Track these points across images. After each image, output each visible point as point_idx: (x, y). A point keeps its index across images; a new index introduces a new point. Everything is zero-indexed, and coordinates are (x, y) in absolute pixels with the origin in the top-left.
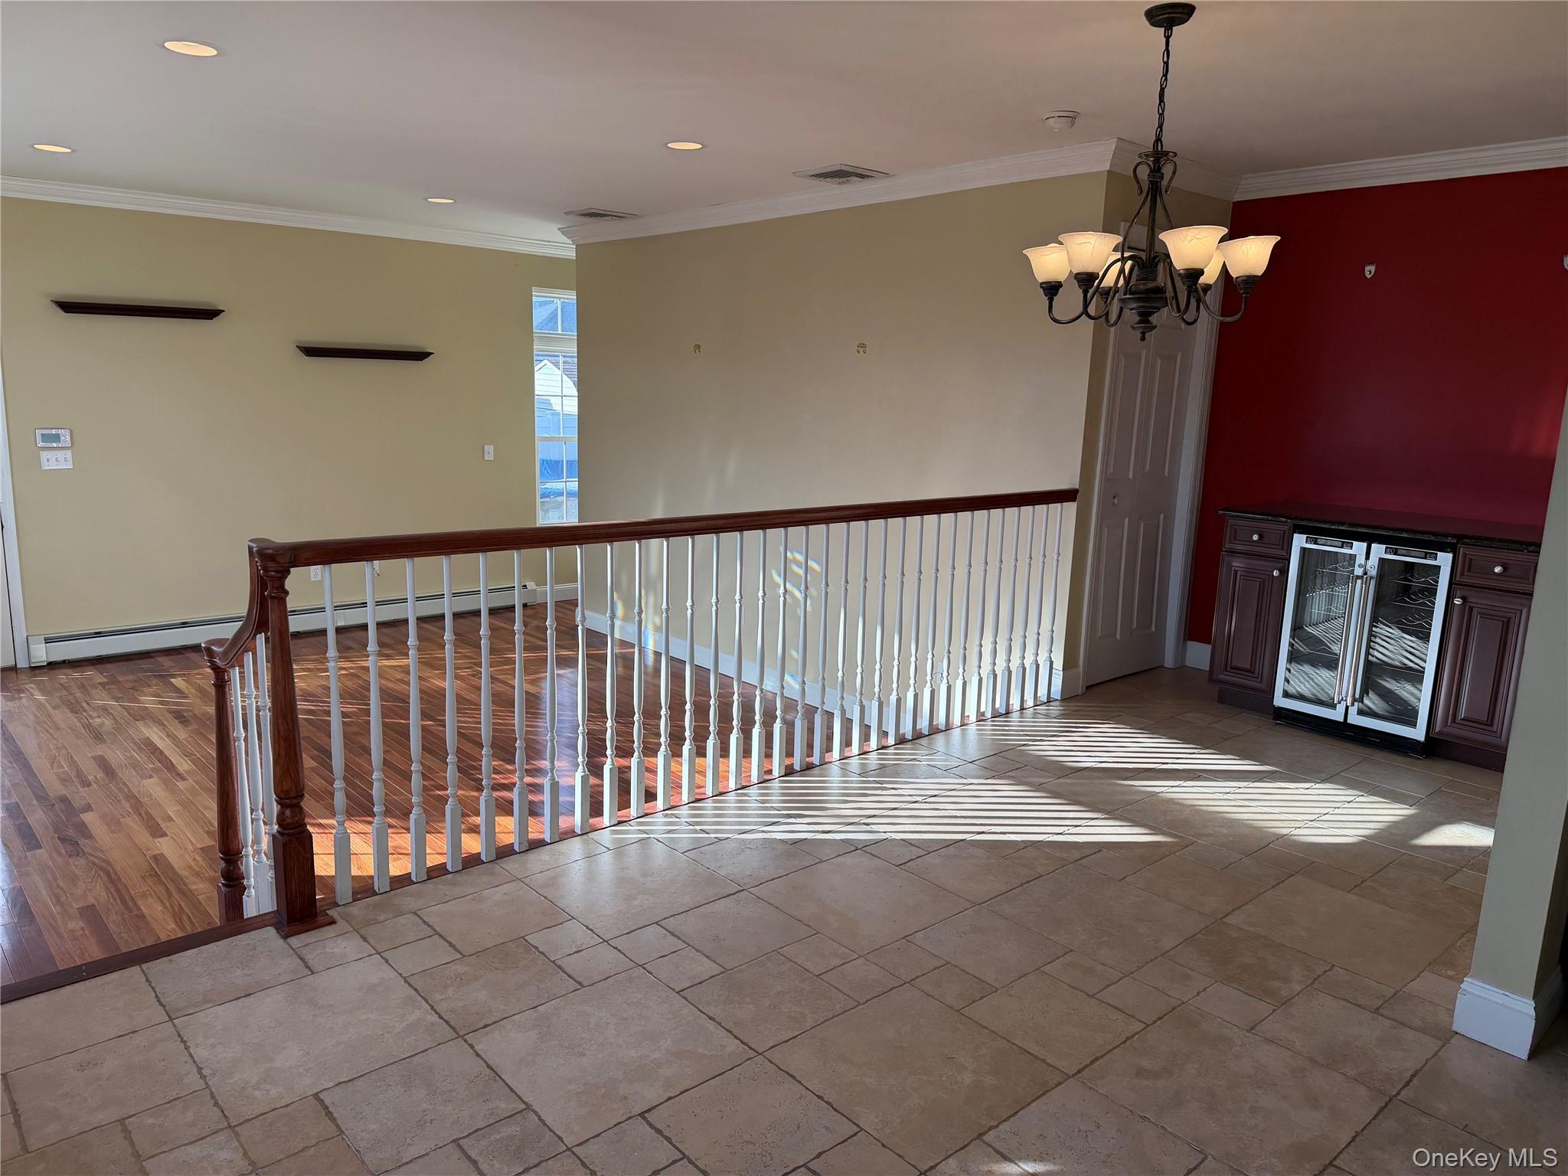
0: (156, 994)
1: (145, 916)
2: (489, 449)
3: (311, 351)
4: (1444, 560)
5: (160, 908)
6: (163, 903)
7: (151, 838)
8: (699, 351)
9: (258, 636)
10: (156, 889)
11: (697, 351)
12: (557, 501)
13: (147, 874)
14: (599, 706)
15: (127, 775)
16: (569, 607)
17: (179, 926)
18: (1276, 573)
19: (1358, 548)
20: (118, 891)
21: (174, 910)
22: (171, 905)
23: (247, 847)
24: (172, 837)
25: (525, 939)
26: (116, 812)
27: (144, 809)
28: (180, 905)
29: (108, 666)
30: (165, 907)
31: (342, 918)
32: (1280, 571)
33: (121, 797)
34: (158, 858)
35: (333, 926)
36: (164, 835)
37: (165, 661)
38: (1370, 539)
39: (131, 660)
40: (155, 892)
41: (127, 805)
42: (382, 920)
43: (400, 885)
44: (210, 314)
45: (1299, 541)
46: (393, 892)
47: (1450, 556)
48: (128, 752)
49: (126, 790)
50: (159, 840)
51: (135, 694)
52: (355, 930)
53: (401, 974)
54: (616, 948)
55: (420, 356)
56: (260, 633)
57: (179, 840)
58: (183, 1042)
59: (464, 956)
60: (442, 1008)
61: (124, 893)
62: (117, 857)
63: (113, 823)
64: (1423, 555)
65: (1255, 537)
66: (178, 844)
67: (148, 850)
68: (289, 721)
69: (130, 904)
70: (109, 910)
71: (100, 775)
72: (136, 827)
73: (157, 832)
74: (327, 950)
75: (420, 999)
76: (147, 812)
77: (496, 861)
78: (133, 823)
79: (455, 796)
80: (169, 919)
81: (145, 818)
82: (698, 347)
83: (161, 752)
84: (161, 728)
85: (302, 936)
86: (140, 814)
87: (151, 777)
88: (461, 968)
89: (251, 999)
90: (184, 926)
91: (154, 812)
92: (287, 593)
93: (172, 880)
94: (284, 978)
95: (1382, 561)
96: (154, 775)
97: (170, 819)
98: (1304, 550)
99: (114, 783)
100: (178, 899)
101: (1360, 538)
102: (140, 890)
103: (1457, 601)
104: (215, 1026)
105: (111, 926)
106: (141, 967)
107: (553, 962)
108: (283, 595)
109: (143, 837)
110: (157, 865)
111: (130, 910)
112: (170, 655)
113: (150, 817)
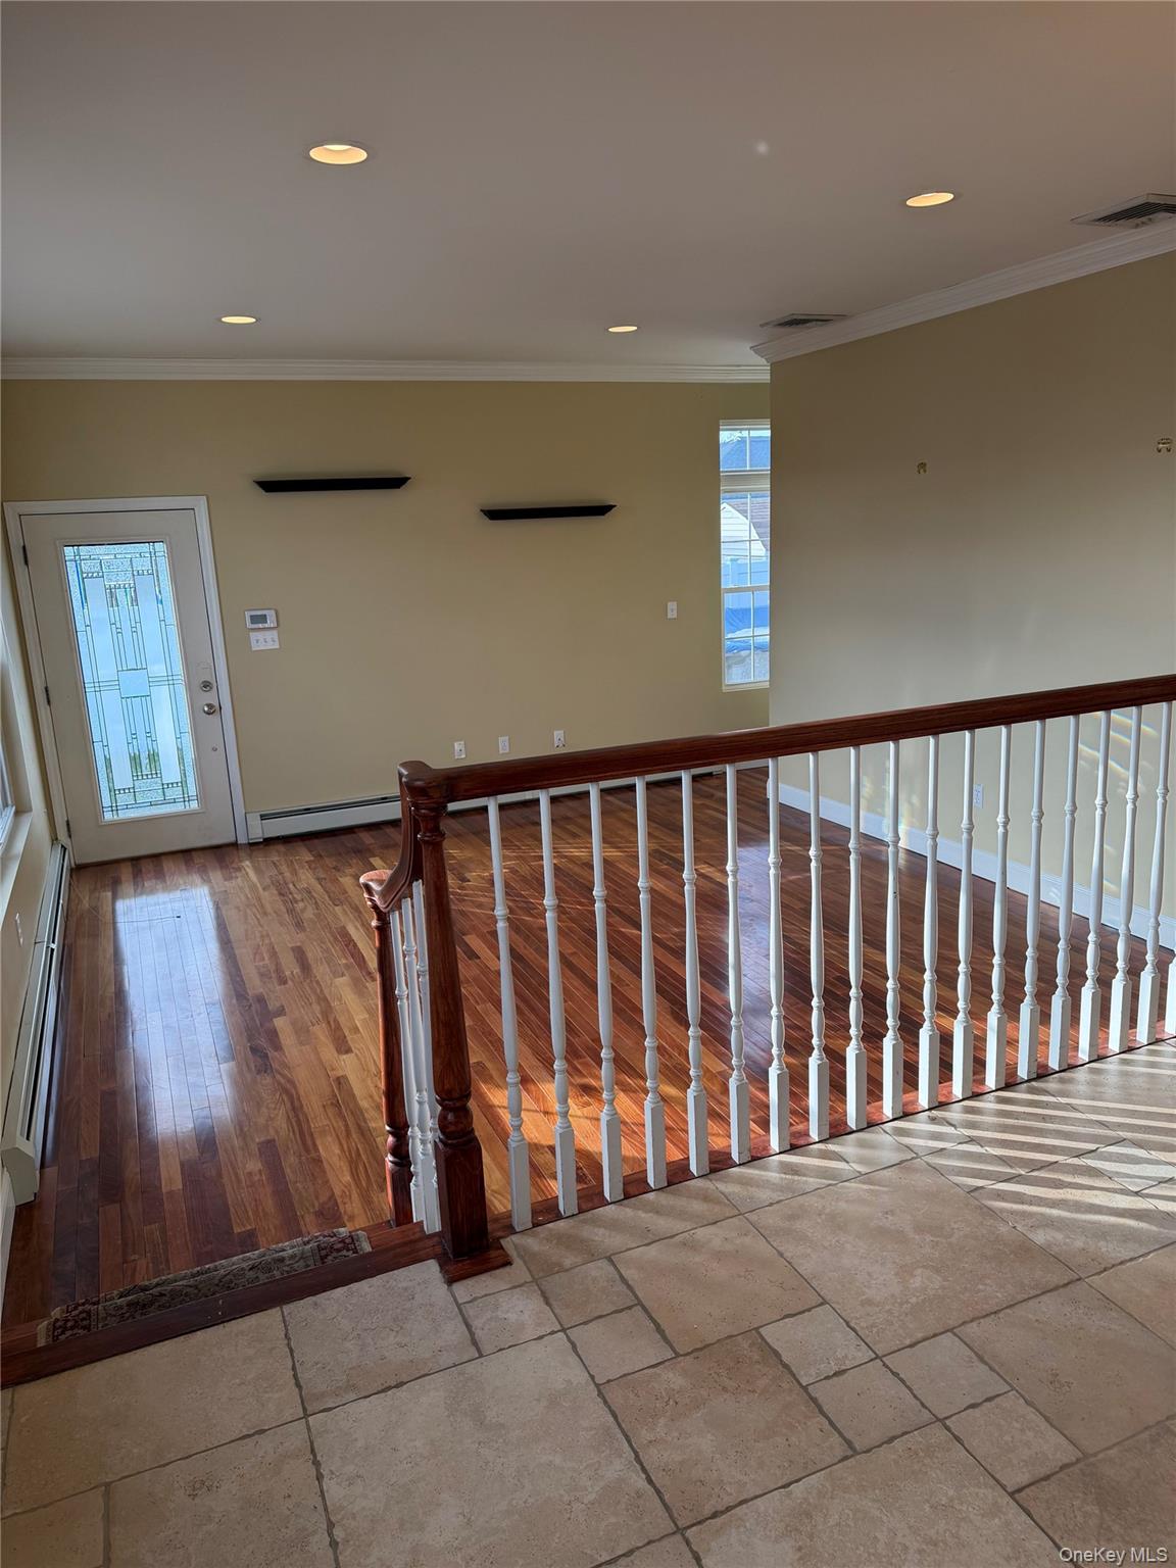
0: (294, 1365)
1: (322, 1162)
2: (672, 606)
3: (495, 515)
5: (337, 1151)
6: (341, 1144)
7: (336, 1054)
8: (925, 471)
9: (415, 884)
10: (335, 1124)
11: (922, 471)
12: (740, 656)
13: (329, 1102)
14: (803, 906)
15: (321, 971)
16: (758, 776)
17: (354, 1180)
20: (299, 1122)
21: (351, 1157)
22: (348, 1147)
23: (413, 1127)
24: (356, 1055)
25: (759, 1333)
26: (306, 1017)
27: (333, 1016)
28: (358, 1149)
29: (316, 841)
30: (342, 1150)
31: (522, 1257)
33: (313, 998)
34: (341, 1081)
35: (507, 1269)
36: (348, 1051)
37: (367, 838)
39: (335, 835)
40: (334, 1128)
41: (316, 1008)
42: (569, 1266)
43: (590, 1205)
44: (396, 483)
46: (581, 1216)
48: (324, 943)
49: (318, 991)
50: (344, 1057)
51: (337, 874)
52: (535, 1281)
53: (592, 1377)
54: (895, 1374)
55: (601, 510)
56: (417, 880)
57: (363, 1060)
58: (316, 1463)
59: (677, 1355)
60: (652, 1457)
61: (305, 1127)
62: (302, 1076)
63: (302, 1031)
66: (361, 1063)
67: (333, 1070)
68: (450, 1001)
69: (309, 1142)
70: (288, 1147)
71: (297, 971)
72: (323, 1038)
73: (343, 1047)
74: (499, 1313)
75: (620, 1436)
76: (335, 1020)
77: (710, 1176)
78: (321, 1032)
79: (656, 1090)
80: (345, 1168)
81: (333, 1027)
82: (922, 466)
83: (355, 945)
84: (356, 914)
85: (470, 1282)
86: (329, 1022)
87: (343, 975)
88: (673, 1379)
89: (402, 1393)
90: (359, 1180)
91: (342, 1020)
92: (443, 835)
93: (352, 1113)
94: (446, 1359)
96: (345, 972)
97: (356, 1030)
99: (308, 981)
100: (357, 1140)
102: (320, 1124)
104: (356, 1440)
105: (288, 1171)
106: (281, 1309)
107: (805, 1388)
108: (439, 839)
109: (328, 1052)
110: (339, 1089)
111: (308, 1151)
112: (371, 830)
113: (338, 1027)
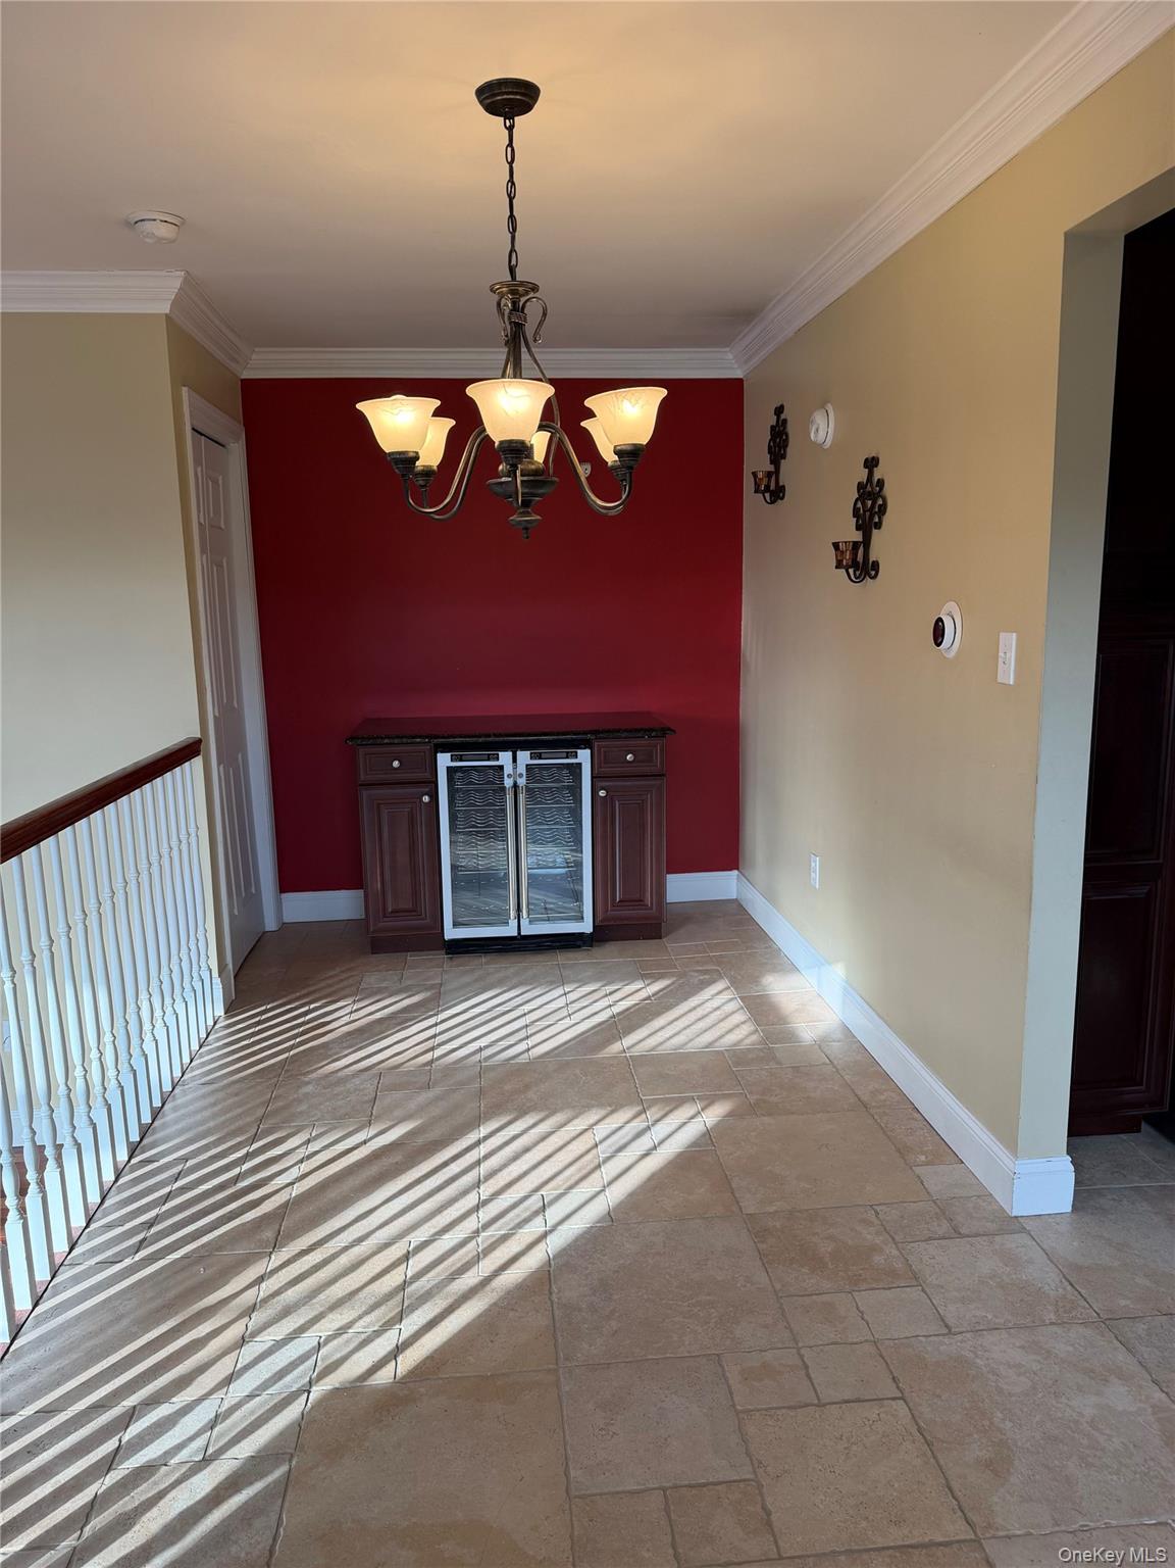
4: (584, 756)
18: (426, 799)
19: (505, 758)
32: (430, 797)
38: (514, 747)
45: (444, 760)
47: (588, 751)
64: (565, 755)
65: (396, 764)
95: (529, 768)
98: (450, 770)
101: (504, 747)
103: (602, 793)
